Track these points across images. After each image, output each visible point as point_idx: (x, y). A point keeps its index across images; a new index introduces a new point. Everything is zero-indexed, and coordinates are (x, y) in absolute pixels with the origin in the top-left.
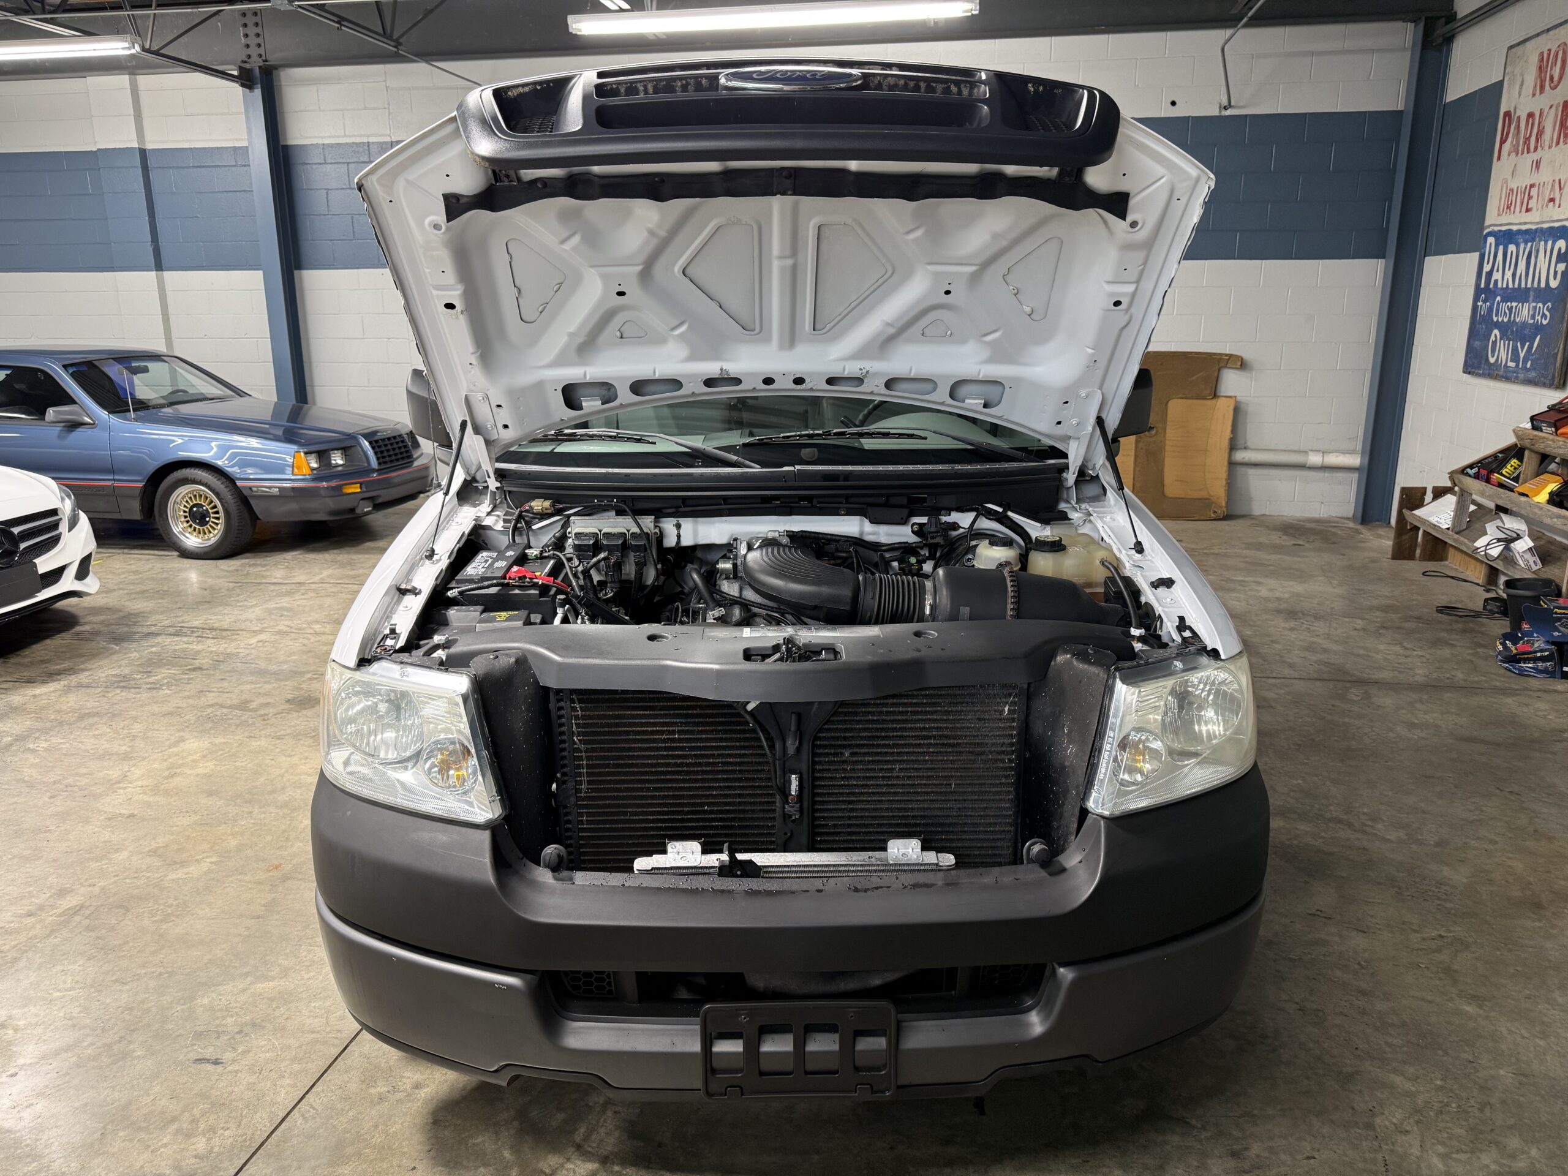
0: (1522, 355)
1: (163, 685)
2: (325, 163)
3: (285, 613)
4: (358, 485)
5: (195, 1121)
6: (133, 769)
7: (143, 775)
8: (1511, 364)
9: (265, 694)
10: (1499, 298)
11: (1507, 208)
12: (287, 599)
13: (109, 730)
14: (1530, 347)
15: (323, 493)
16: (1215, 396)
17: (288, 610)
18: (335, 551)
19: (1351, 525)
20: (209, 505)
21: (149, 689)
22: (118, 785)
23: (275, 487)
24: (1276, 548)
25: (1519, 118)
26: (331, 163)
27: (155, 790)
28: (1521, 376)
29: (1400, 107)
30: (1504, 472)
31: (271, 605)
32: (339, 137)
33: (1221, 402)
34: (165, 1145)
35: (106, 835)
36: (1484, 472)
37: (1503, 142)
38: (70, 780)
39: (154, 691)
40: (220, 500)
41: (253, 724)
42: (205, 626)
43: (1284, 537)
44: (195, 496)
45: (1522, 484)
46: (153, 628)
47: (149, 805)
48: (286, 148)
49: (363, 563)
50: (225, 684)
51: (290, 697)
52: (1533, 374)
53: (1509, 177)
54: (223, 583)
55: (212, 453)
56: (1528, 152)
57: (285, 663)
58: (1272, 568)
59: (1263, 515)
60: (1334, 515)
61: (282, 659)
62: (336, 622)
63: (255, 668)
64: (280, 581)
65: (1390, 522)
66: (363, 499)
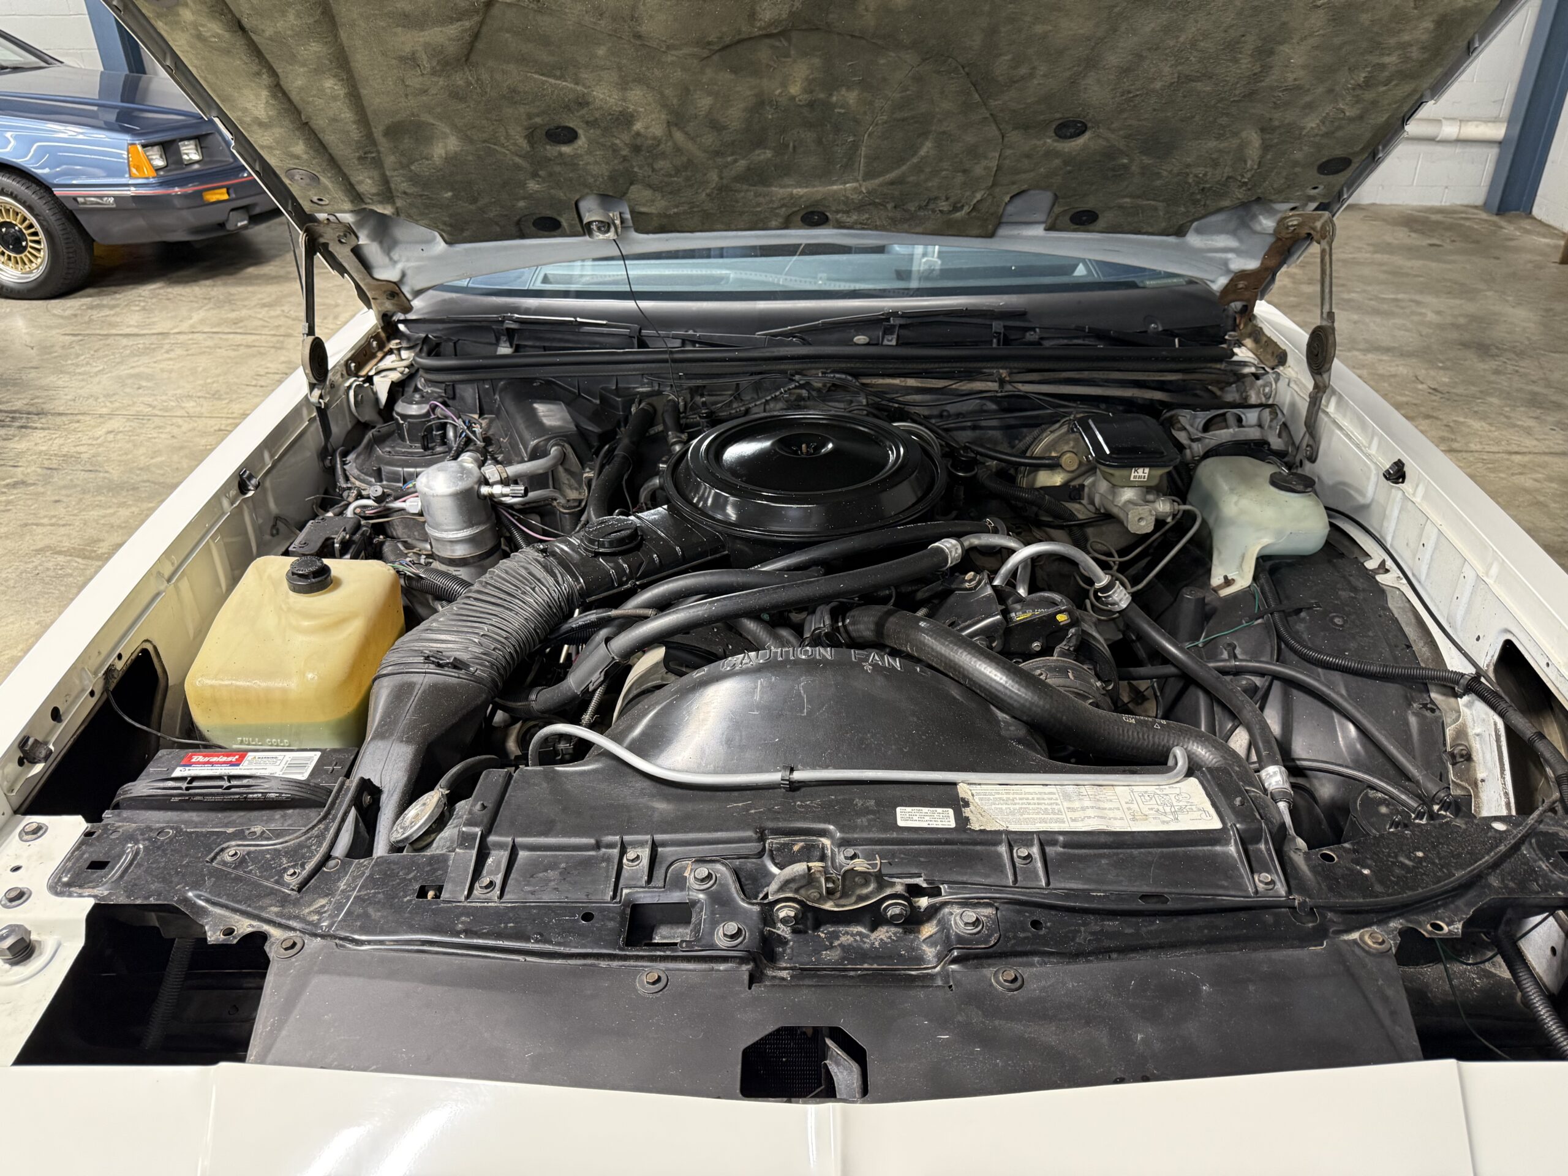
3: (144, 384)
4: (224, 190)
12: (145, 359)
15: (177, 203)
17: (149, 378)
18: (208, 282)
19: (1484, 216)
20: (21, 223)
23: (108, 196)
24: (1410, 251)
31: (124, 371)
40: (36, 216)
42: (31, 409)
43: (1413, 235)
49: (246, 299)
50: (61, 510)
54: (58, 337)
55: (8, 150)
57: (146, 469)
58: (1421, 279)
59: (1373, 204)
60: (1458, 203)
61: (143, 461)
62: (216, 396)
63: (105, 478)
64: (135, 331)
65: (1531, 212)
66: (233, 210)
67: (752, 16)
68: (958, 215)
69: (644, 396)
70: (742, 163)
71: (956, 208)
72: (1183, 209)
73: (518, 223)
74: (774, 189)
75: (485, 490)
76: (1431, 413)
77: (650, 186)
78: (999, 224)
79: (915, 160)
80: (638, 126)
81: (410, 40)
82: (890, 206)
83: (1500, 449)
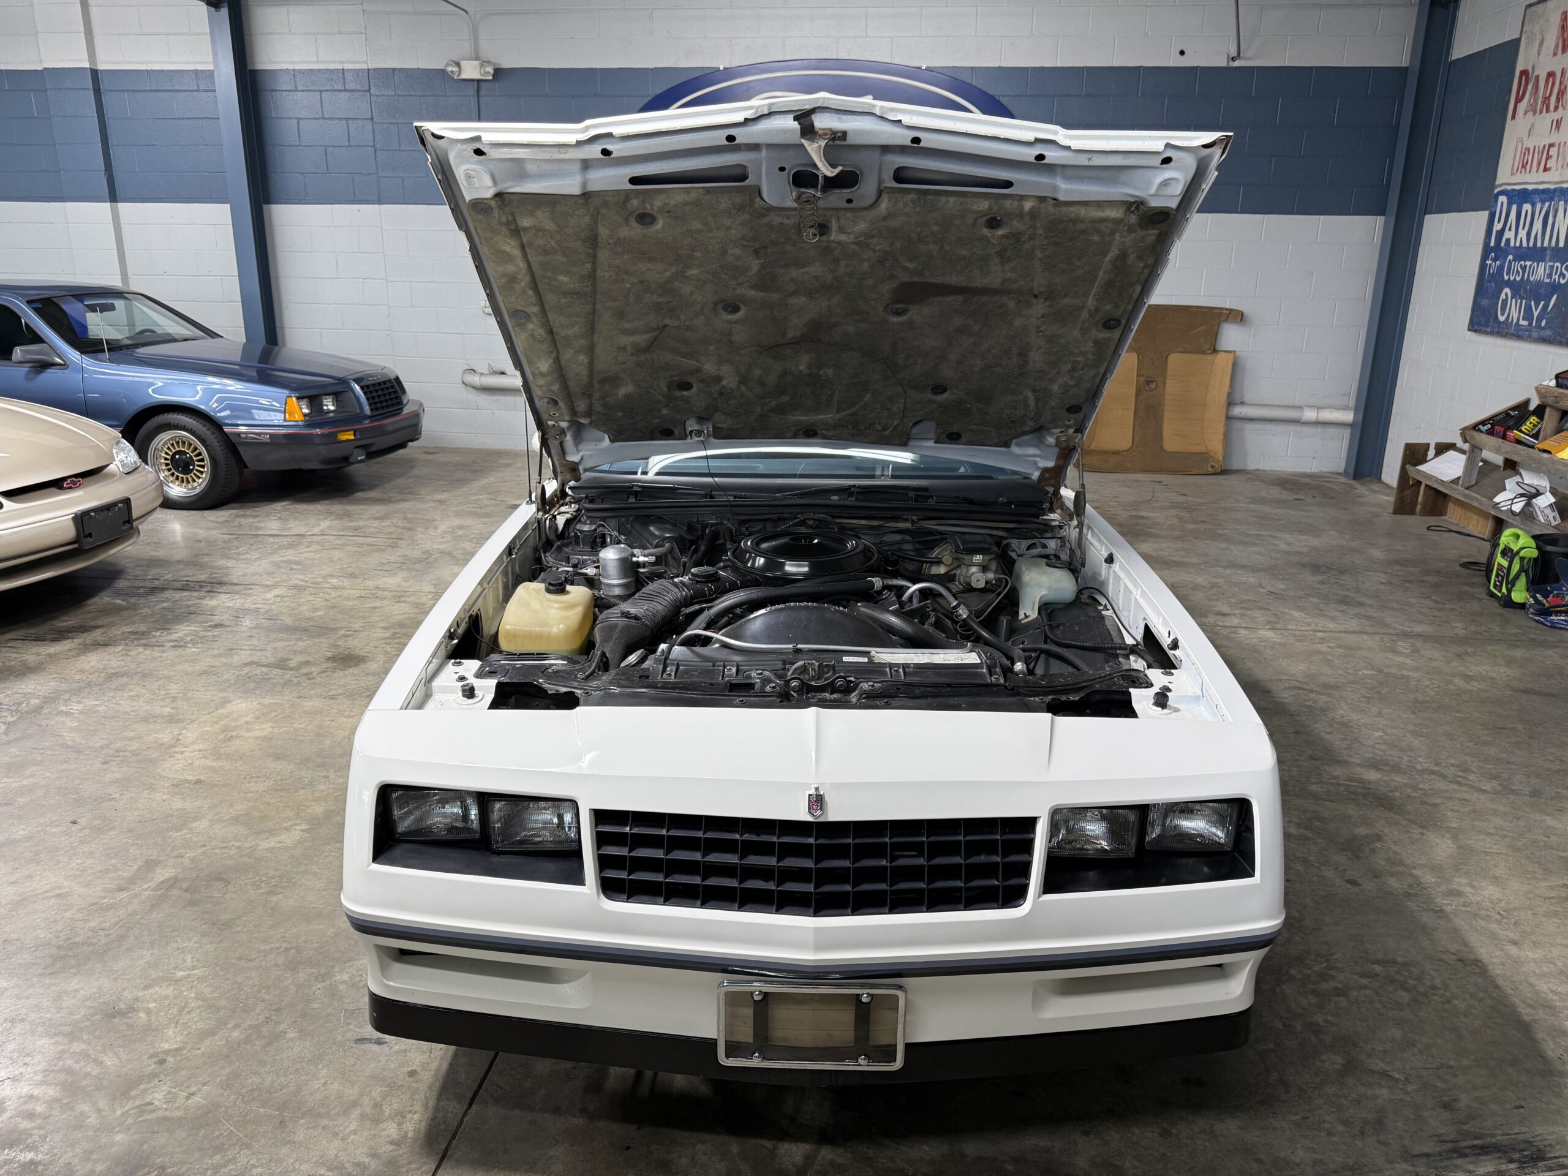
0: (1536, 314)
1: (188, 642)
2: (296, 90)
3: (295, 567)
4: (352, 432)
5: (377, 1106)
6: (184, 732)
7: (197, 739)
8: (1525, 323)
9: (300, 652)
10: (1511, 257)
11: (1523, 167)
12: (291, 552)
13: (144, 691)
14: (1546, 306)
15: (316, 440)
16: (1215, 351)
17: (298, 563)
18: (326, 502)
19: (1344, 480)
20: (193, 452)
21: (173, 647)
22: (173, 749)
23: (266, 434)
24: (1279, 503)
25: (1537, 77)
26: (303, 91)
27: (216, 754)
28: (1535, 334)
29: (1405, 63)
30: (1523, 429)
31: (276, 558)
32: (311, 62)
33: (1220, 356)
34: (354, 1132)
35: (177, 804)
36: (1499, 429)
37: (1519, 100)
38: (118, 745)
39: (180, 650)
40: (206, 447)
41: (299, 684)
42: (213, 581)
43: (1283, 492)
44: (178, 443)
45: (1542, 441)
46: (157, 583)
47: (214, 770)
48: (254, 73)
49: (360, 514)
50: (255, 642)
51: (329, 654)
52: (1549, 333)
53: (1525, 135)
54: (216, 534)
55: (197, 398)
56: (1548, 111)
57: (312, 619)
58: (1282, 522)
59: (1257, 470)
60: (1325, 470)
61: (308, 614)
62: (352, 576)
63: (281, 624)
64: (278, 533)
65: (1380, 478)
66: (358, 447)
67: (784, 335)
68: (887, 433)
69: (712, 525)
70: (774, 403)
71: (885, 429)
72: (1004, 432)
73: (652, 431)
74: (789, 417)
75: (634, 559)
76: (1266, 606)
77: (725, 413)
78: (909, 439)
79: (862, 403)
80: (724, 383)
81: (625, 340)
82: (850, 427)
83: (1309, 629)
